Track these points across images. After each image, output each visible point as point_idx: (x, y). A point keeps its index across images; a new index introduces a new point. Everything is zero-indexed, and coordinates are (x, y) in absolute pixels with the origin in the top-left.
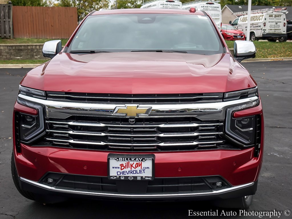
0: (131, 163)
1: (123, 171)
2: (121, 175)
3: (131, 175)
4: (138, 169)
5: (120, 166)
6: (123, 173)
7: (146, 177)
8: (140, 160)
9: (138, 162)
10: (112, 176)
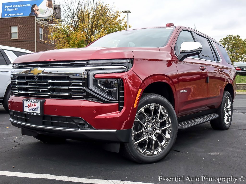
0: (32, 103)
1: (29, 108)
2: (28, 111)
3: (32, 111)
4: (35, 107)
5: (28, 106)
6: (29, 110)
7: (38, 113)
8: (35, 101)
9: (35, 103)
10: (24, 112)
